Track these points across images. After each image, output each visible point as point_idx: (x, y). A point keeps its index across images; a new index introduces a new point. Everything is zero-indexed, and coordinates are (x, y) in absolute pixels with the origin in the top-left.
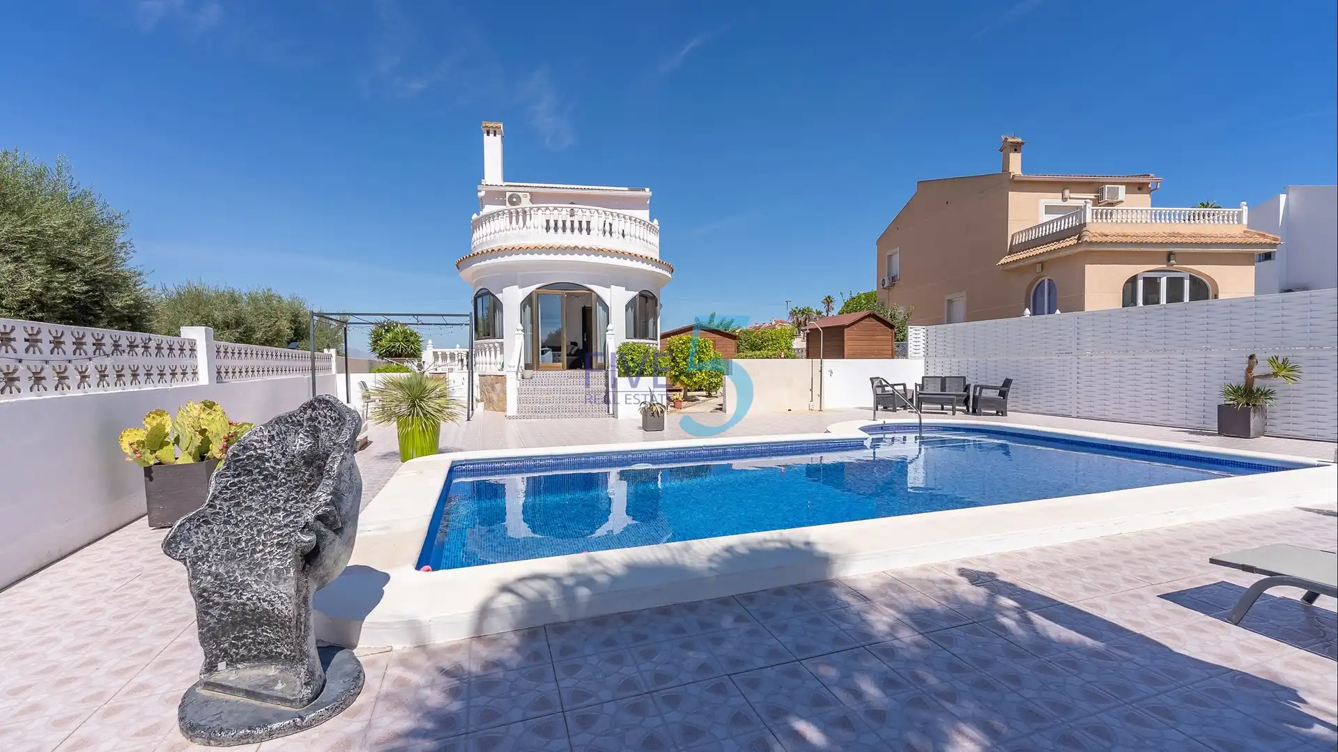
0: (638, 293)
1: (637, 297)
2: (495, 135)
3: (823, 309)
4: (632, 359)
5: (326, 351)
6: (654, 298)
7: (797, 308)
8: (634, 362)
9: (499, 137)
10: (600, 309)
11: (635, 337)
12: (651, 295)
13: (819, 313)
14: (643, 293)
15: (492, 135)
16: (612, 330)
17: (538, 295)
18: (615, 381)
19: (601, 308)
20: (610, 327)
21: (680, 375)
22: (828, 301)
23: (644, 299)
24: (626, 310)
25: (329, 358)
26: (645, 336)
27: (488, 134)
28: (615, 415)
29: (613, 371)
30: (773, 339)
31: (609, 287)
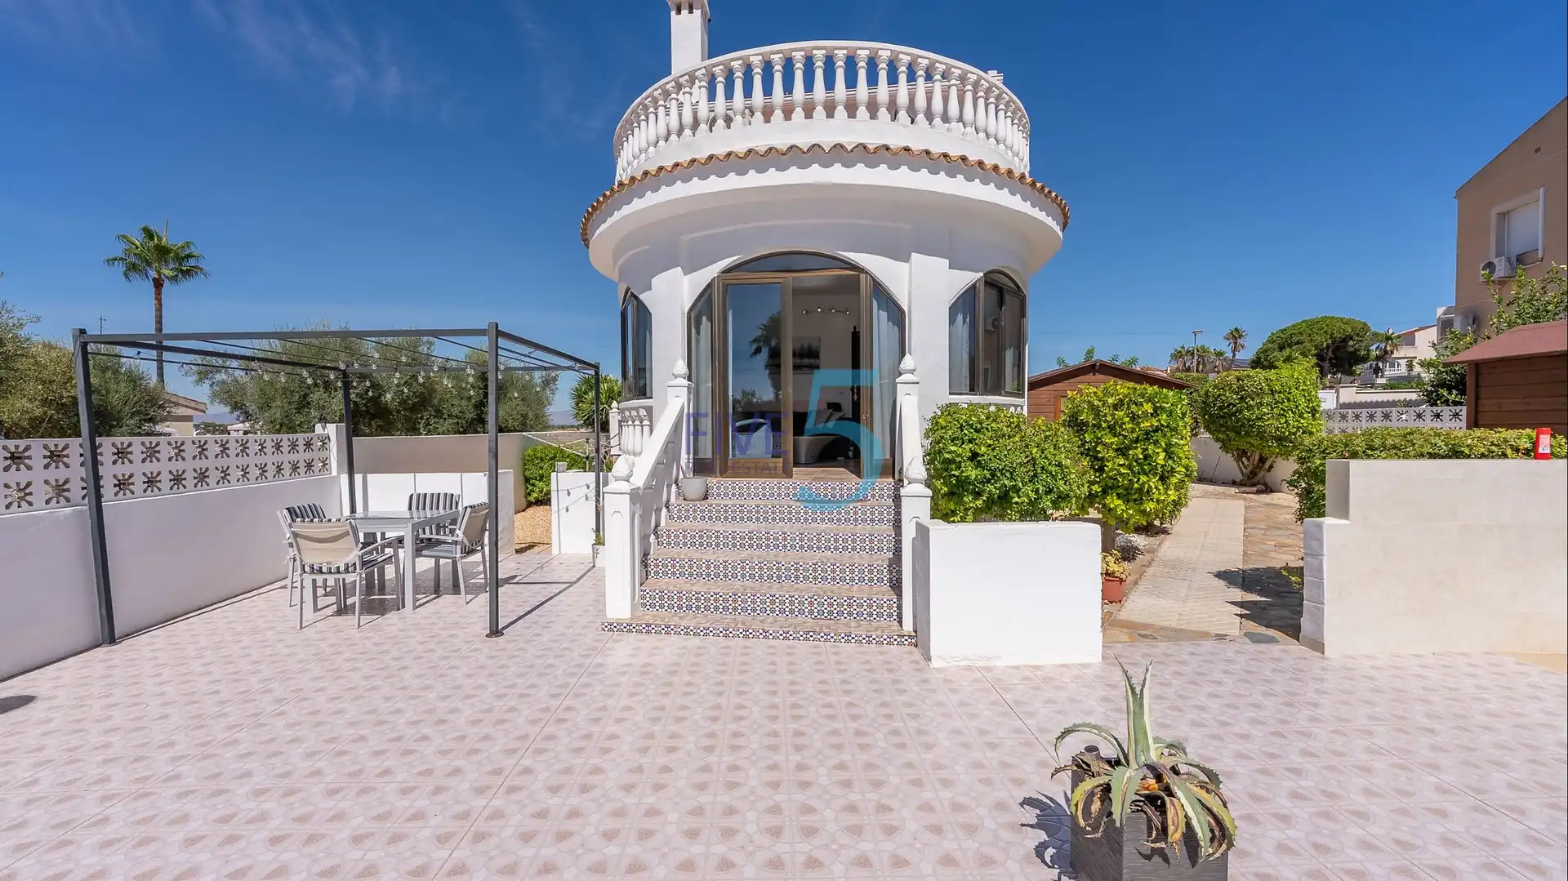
0: (982, 274)
1: (981, 287)
2: (691, 12)
3: (1226, 347)
4: (974, 456)
5: (319, 428)
6: (1018, 293)
7: (1183, 348)
8: (979, 465)
9: (697, 13)
10: (880, 318)
11: (972, 389)
12: (1013, 286)
13: (1219, 354)
14: (996, 277)
15: (685, 12)
16: (912, 372)
17: (726, 288)
18: (923, 532)
19: (884, 315)
20: (908, 362)
21: (1105, 492)
22: (1236, 336)
23: (994, 293)
24: (952, 321)
25: (325, 440)
26: (996, 388)
27: (679, 12)
28: (919, 639)
29: (917, 502)
30: (1273, 392)
31: (907, 259)
